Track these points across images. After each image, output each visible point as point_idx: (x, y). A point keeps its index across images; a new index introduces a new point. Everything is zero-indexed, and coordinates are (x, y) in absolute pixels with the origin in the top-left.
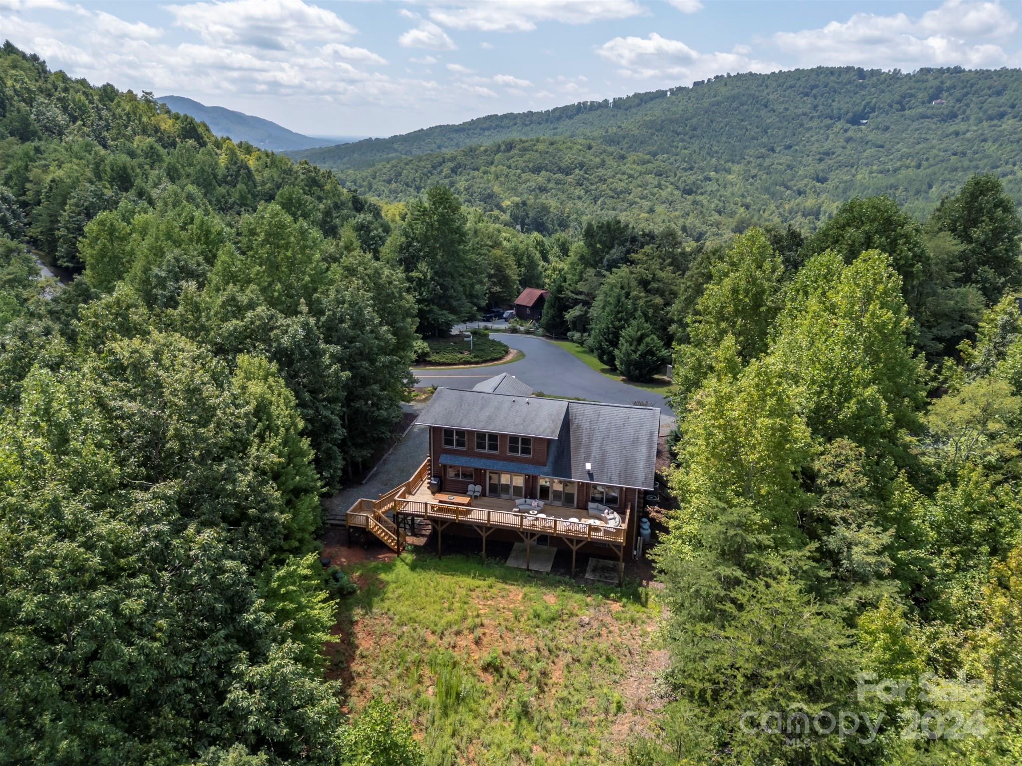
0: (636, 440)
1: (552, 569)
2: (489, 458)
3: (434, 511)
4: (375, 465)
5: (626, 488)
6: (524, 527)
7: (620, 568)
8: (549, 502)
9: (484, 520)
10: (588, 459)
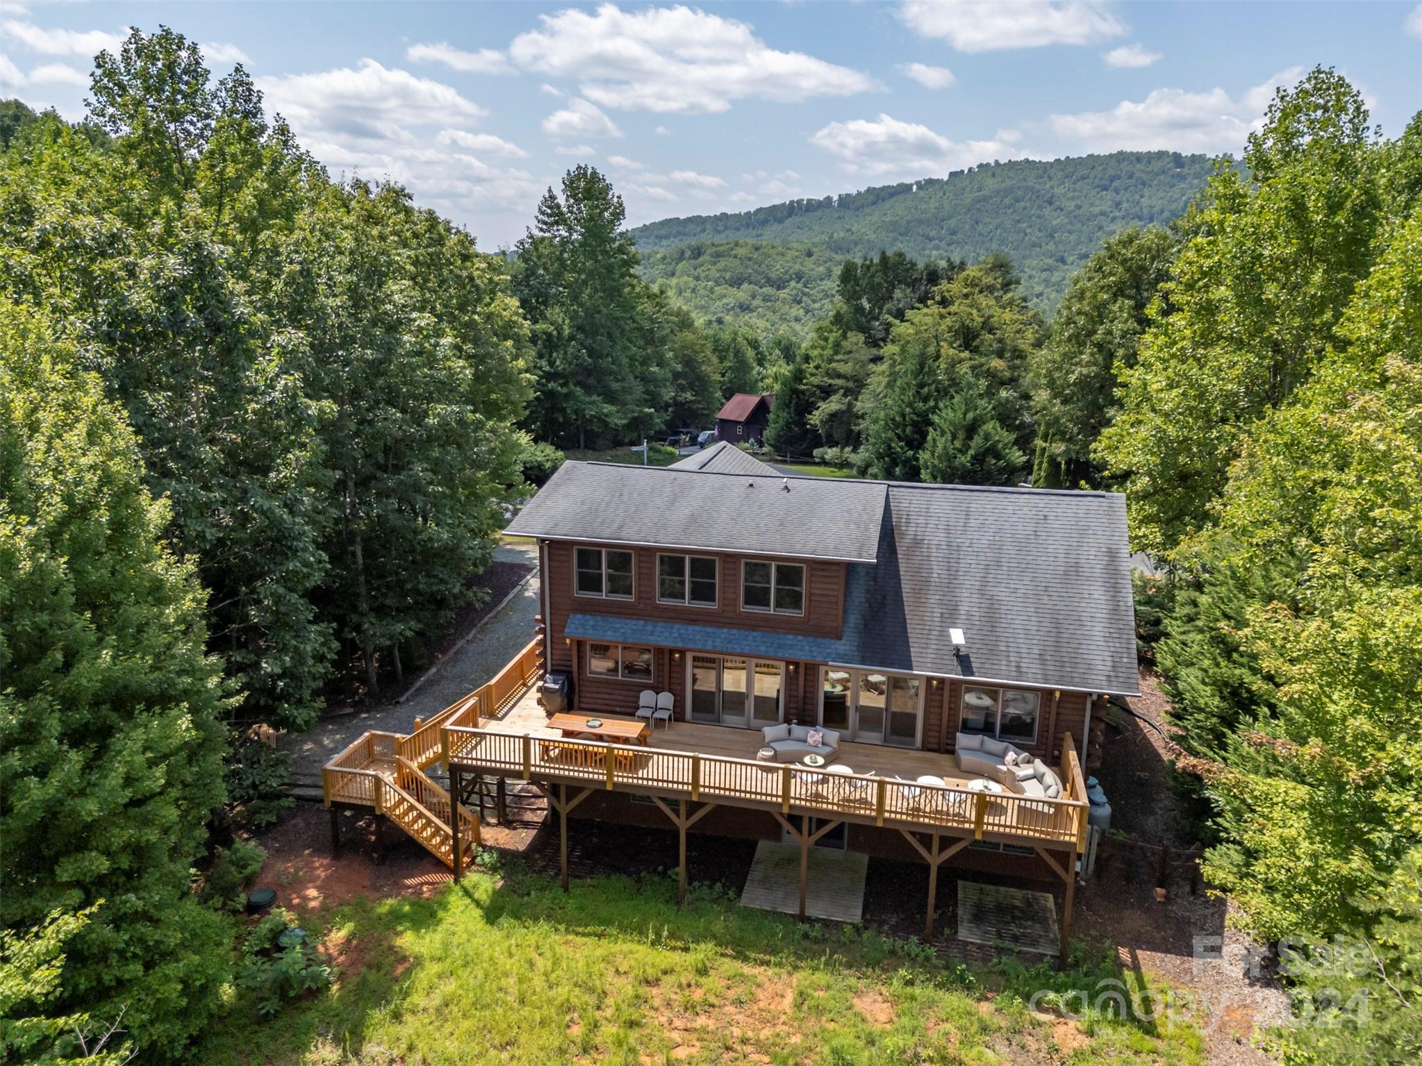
0: (1073, 571)
1: (864, 913)
2: (693, 621)
3: (550, 760)
4: (431, 664)
5: (1062, 692)
6: (792, 801)
7: (1045, 909)
8: (847, 733)
9: (683, 783)
10: (950, 618)
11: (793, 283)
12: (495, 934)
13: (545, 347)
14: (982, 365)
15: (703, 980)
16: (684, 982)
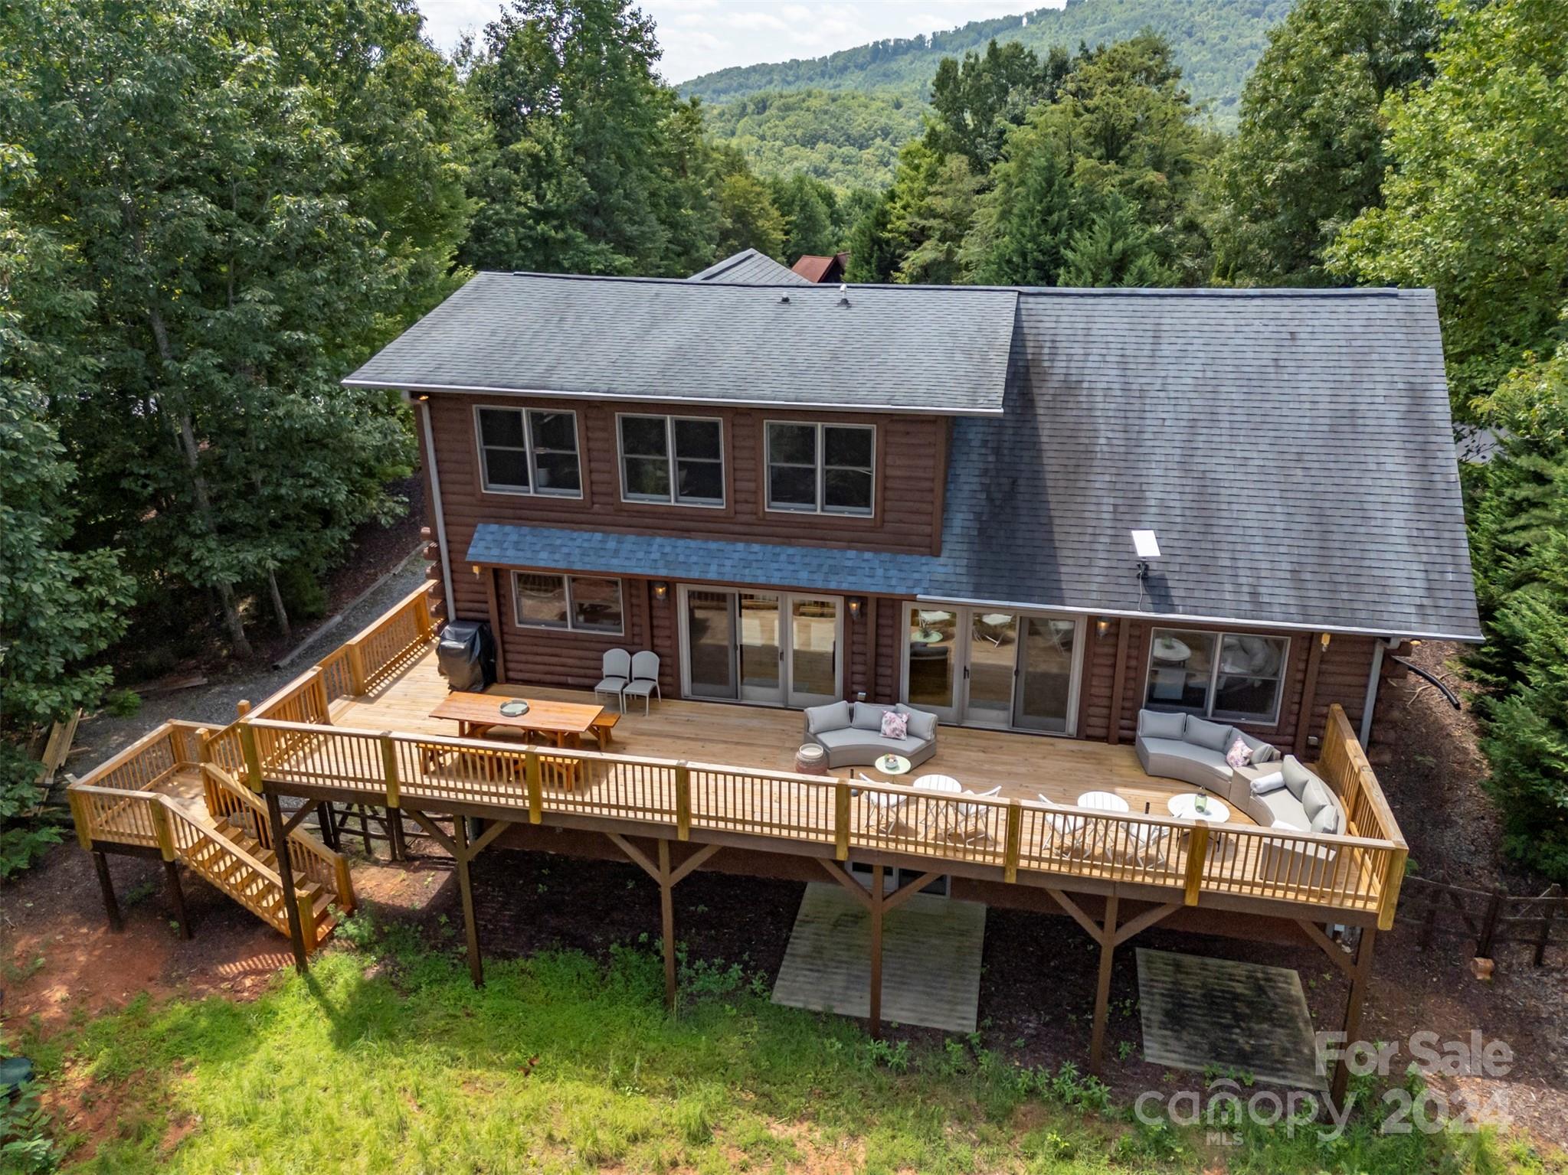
0: (1346, 425)
1: (981, 1015)
2: (686, 532)
3: (442, 771)
4: (335, 610)
5: (1335, 636)
6: (853, 841)
7: (1290, 1000)
8: (950, 712)
9: (662, 812)
10: (1131, 513)
11: (878, 141)
12: (349, 1068)
13: (531, 175)
14: (1133, 181)
15: (698, 1153)
16: (666, 1159)
